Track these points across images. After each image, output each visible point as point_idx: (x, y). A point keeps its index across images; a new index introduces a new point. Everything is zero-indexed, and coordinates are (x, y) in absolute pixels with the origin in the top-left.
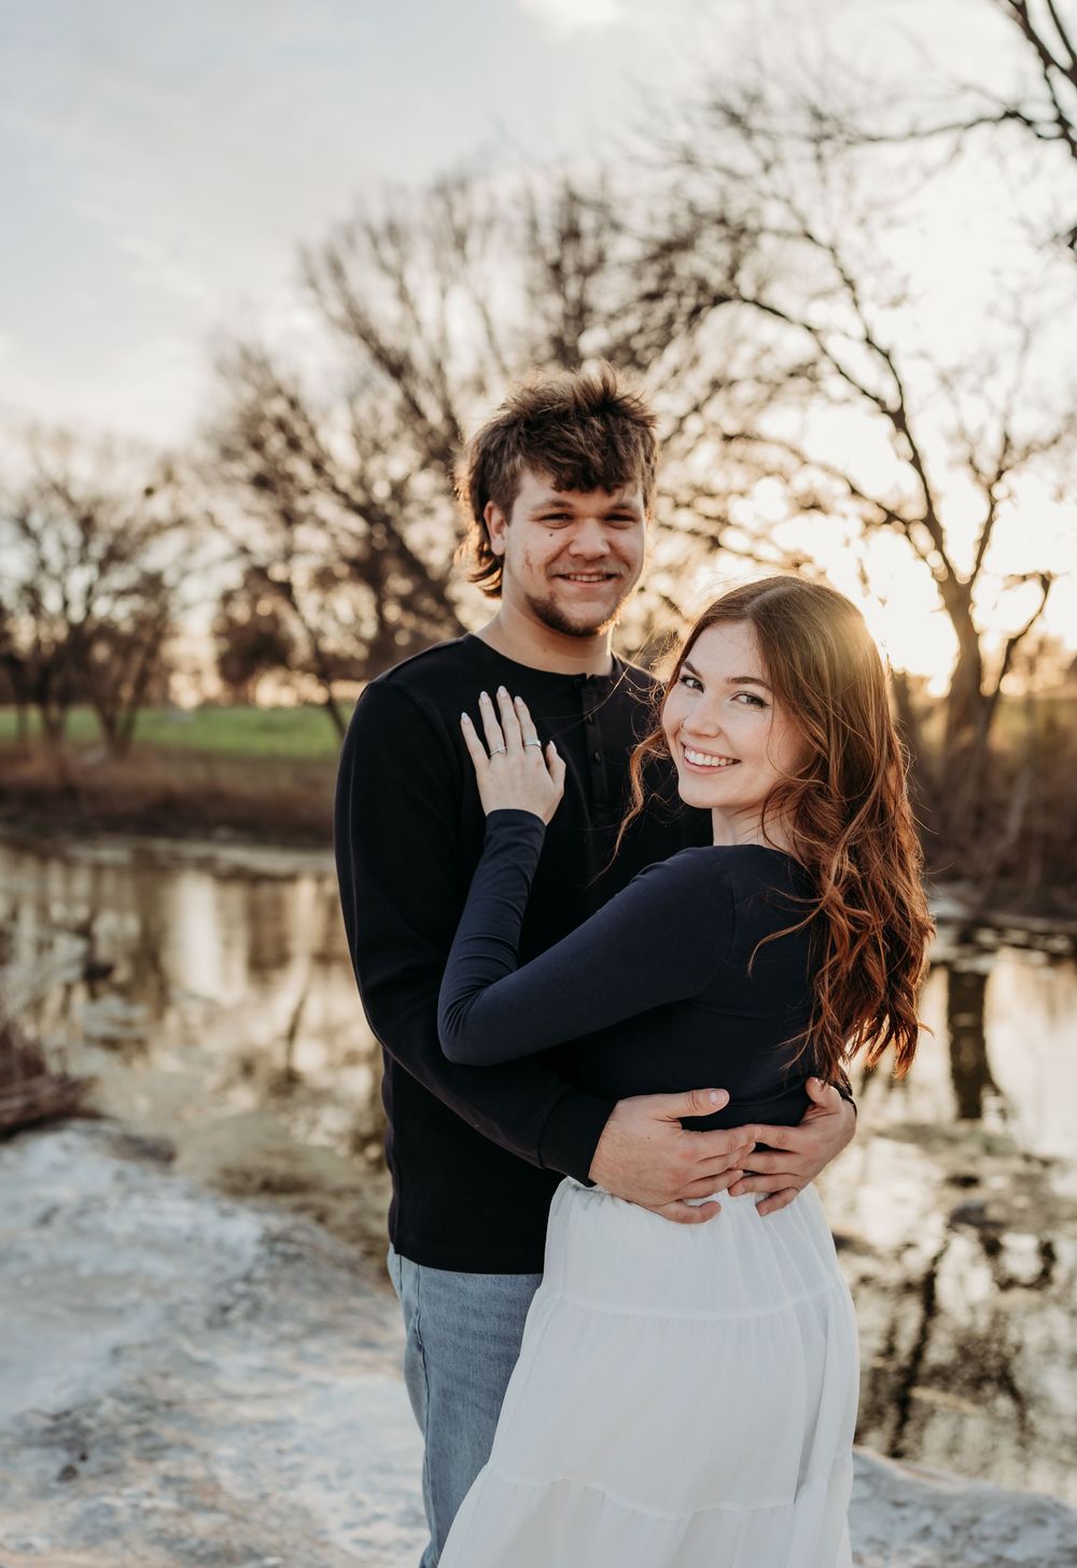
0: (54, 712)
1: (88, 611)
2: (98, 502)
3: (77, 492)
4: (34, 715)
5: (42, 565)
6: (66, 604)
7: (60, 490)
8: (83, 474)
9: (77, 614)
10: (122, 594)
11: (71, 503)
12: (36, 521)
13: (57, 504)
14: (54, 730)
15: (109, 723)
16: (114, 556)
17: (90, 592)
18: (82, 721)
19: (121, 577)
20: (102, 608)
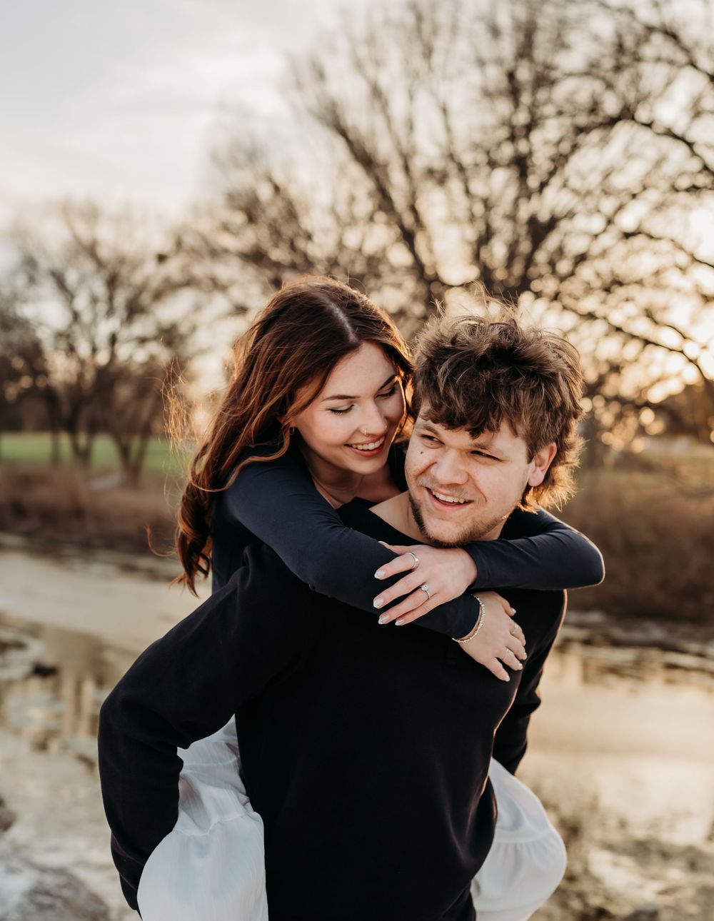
0: (82, 440)
1: (113, 356)
2: (122, 261)
3: (104, 253)
4: (65, 441)
5: (76, 316)
6: (94, 350)
7: (91, 250)
8: (108, 238)
9: (103, 358)
10: (143, 341)
11: (100, 264)
12: (71, 278)
13: (88, 266)
14: (83, 455)
15: (124, 451)
16: (134, 310)
17: (113, 340)
18: (104, 448)
19: (142, 326)
20: (124, 352)
